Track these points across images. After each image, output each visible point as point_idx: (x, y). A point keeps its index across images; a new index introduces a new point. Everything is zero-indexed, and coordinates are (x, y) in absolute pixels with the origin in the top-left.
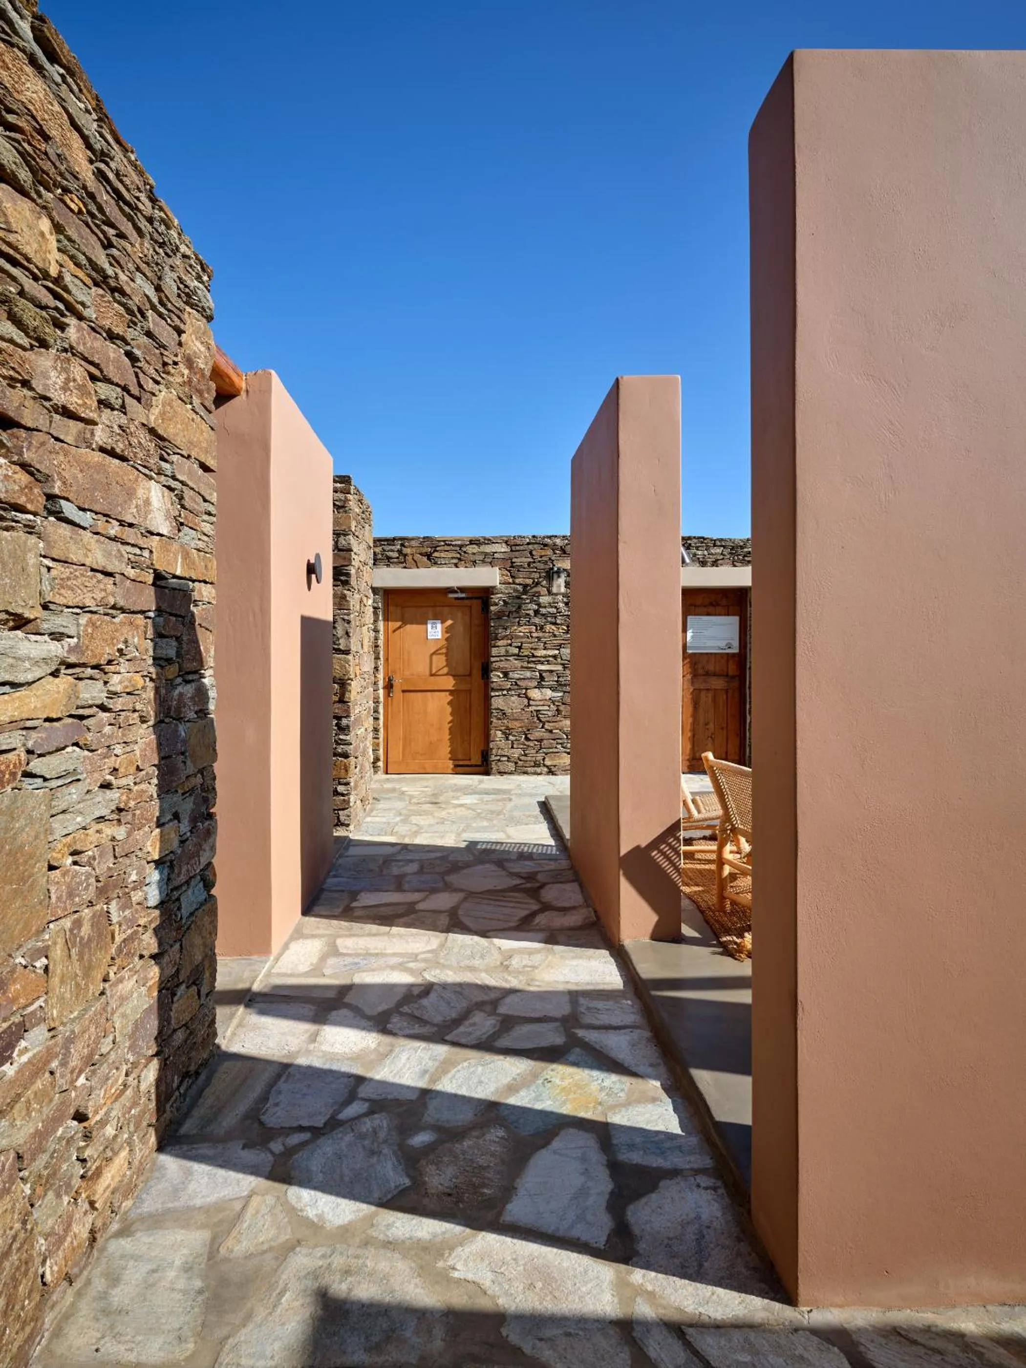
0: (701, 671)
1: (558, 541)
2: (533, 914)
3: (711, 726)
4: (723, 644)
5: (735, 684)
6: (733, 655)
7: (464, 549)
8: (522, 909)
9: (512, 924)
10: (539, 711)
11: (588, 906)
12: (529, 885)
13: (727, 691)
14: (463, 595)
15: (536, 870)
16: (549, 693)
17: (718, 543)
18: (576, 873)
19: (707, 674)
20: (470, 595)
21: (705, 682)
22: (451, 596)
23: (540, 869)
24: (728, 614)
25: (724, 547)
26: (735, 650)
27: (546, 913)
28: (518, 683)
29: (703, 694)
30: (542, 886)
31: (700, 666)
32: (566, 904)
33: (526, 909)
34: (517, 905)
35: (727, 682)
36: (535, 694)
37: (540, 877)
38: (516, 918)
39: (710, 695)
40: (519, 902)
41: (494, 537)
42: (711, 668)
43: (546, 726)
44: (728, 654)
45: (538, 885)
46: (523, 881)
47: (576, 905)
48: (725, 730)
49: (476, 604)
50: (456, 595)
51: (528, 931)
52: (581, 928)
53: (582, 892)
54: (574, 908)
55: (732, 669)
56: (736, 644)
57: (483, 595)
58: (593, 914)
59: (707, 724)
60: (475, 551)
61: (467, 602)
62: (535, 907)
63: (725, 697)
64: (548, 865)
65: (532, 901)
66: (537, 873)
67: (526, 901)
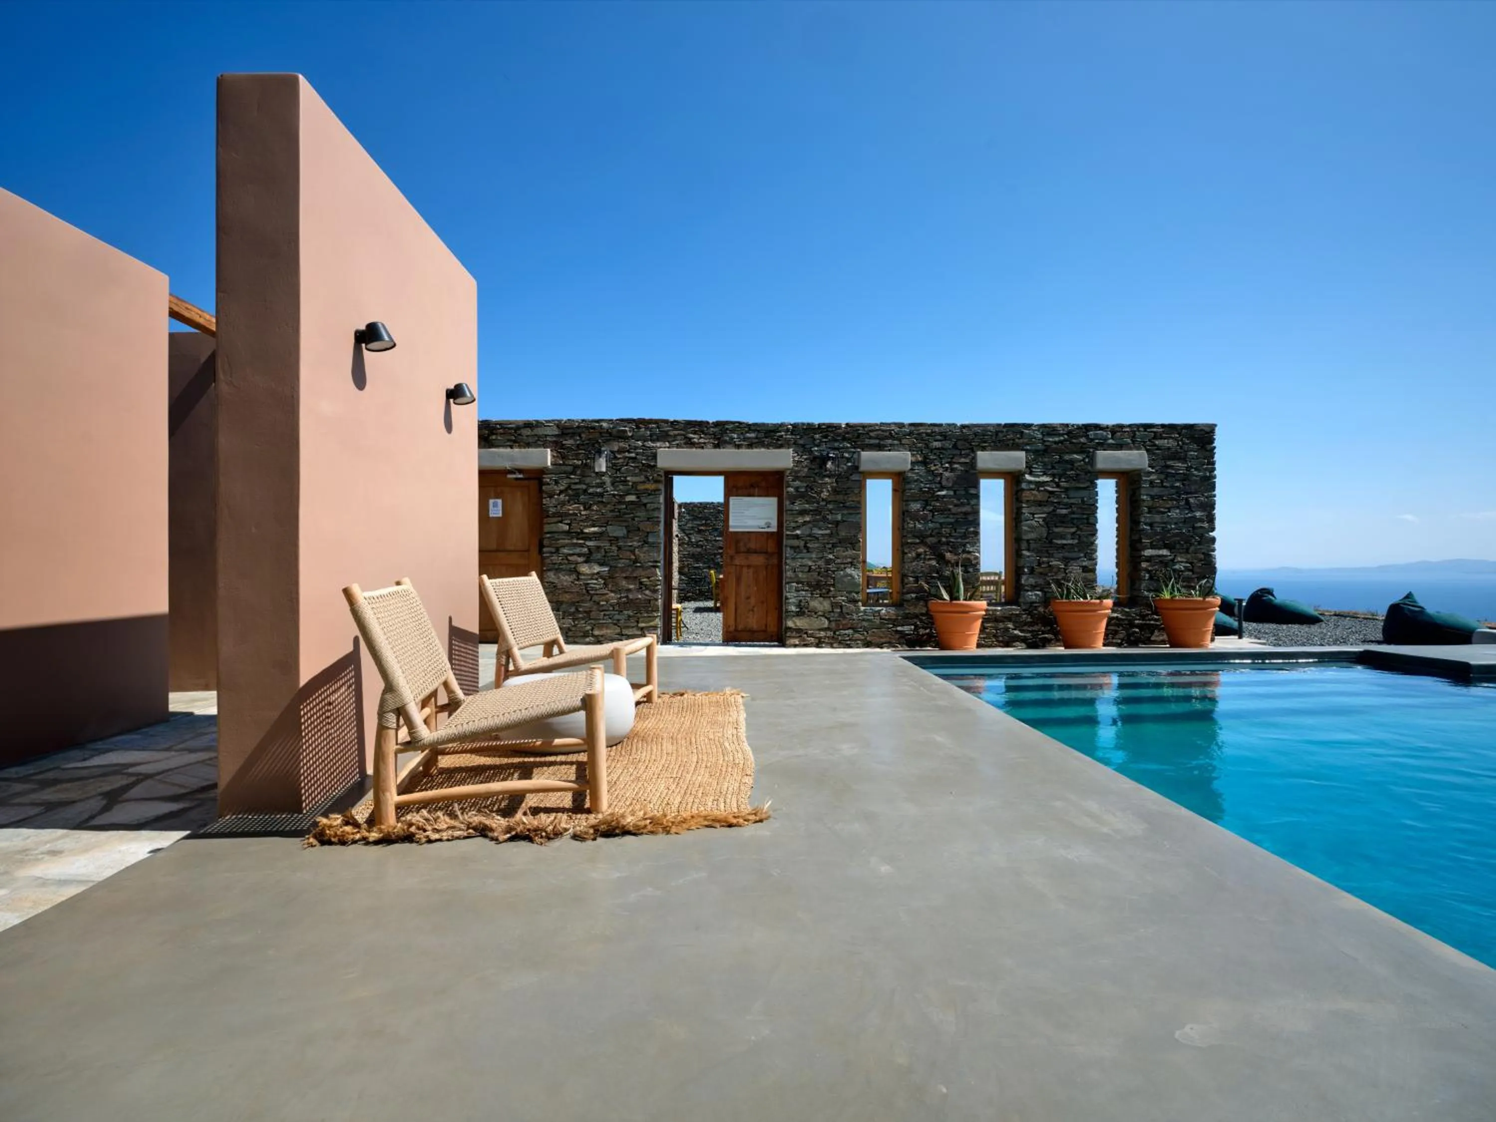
0: (743, 549)
1: (605, 425)
3: (753, 601)
4: (762, 523)
5: (775, 561)
6: (772, 533)
7: (519, 432)
10: (588, 584)
13: (766, 568)
14: (521, 476)
16: (597, 569)
17: (753, 428)
19: (749, 551)
20: (527, 476)
21: (747, 558)
22: (510, 476)
24: (767, 495)
25: (759, 431)
26: (774, 529)
28: (569, 558)
29: (745, 570)
31: (742, 544)
35: (767, 559)
36: (585, 569)
39: (751, 570)
41: (547, 421)
42: (752, 545)
43: (593, 599)
44: (767, 533)
48: (765, 604)
49: (534, 484)
50: (514, 476)
55: (771, 547)
56: (774, 523)
57: (536, 476)
59: (748, 598)
60: (529, 433)
61: (526, 482)
63: (765, 573)
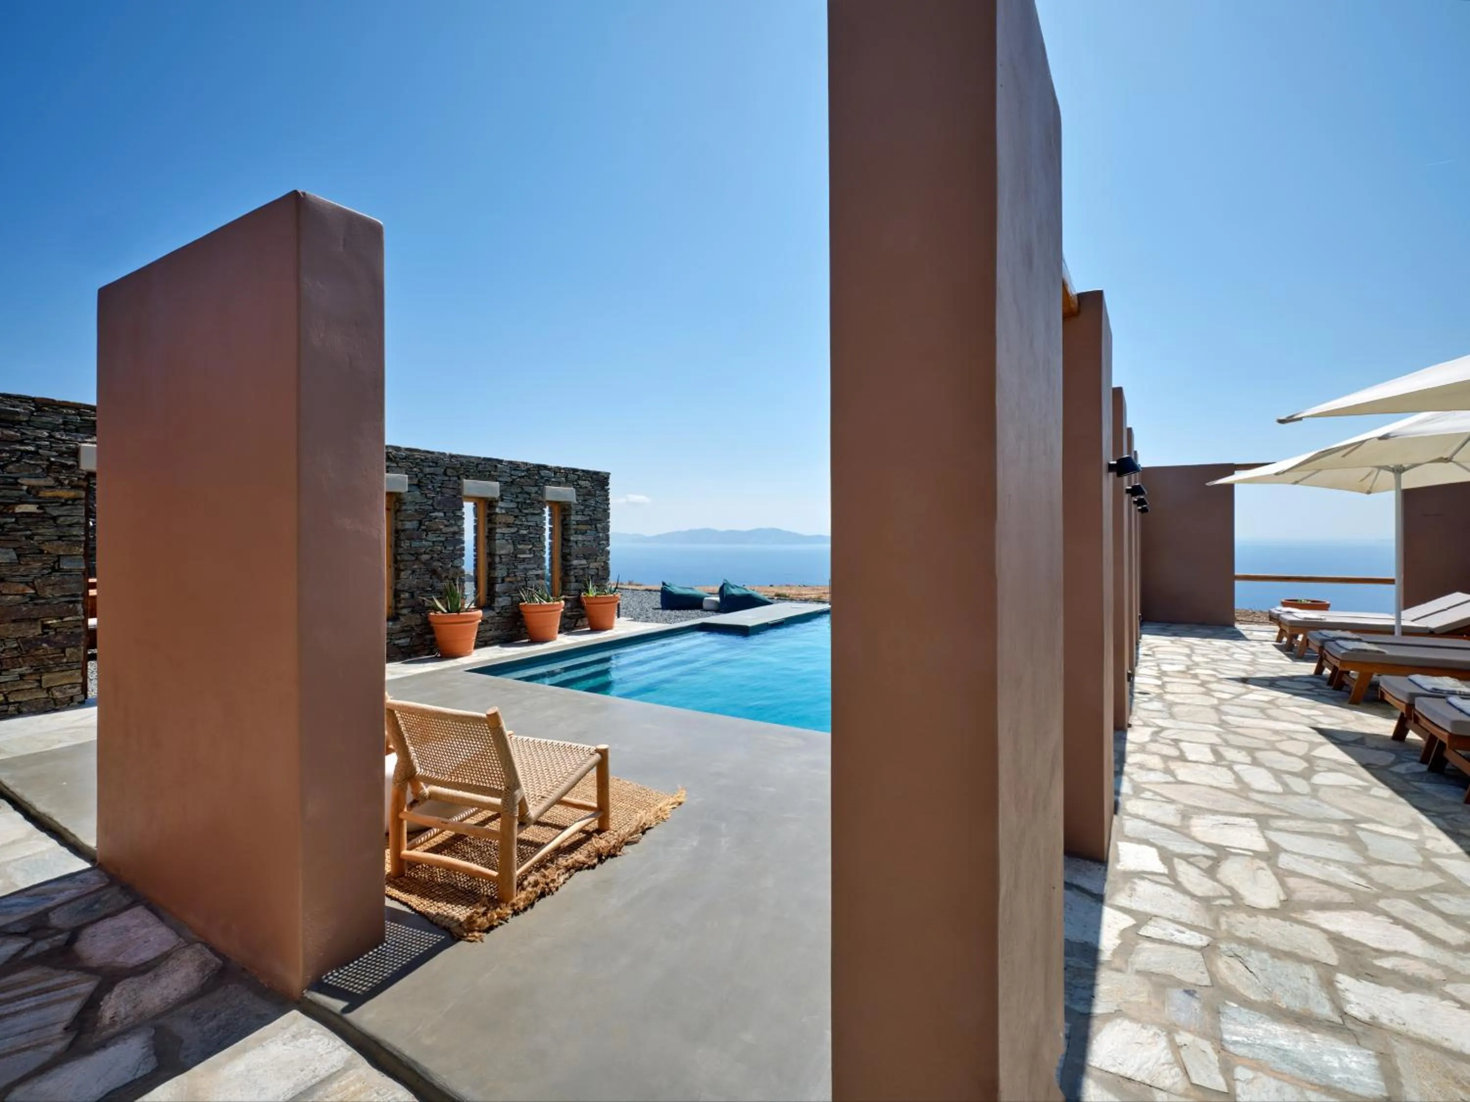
2: (92, 1004)
8: (66, 999)
9: (59, 1046)
11: (190, 943)
12: (44, 946)
15: (41, 908)
18: (127, 888)
23: (50, 904)
27: (117, 990)
30: (75, 934)
32: (147, 955)
33: (74, 997)
34: (43, 998)
37: (55, 920)
38: (59, 1028)
40: (47, 991)
45: (62, 938)
46: (27, 941)
47: (166, 948)
51: (103, 1045)
52: (203, 991)
53: (161, 919)
54: (165, 957)
58: (209, 955)
62: (86, 987)
64: (62, 891)
65: (71, 977)
66: (46, 913)
67: (58, 980)
